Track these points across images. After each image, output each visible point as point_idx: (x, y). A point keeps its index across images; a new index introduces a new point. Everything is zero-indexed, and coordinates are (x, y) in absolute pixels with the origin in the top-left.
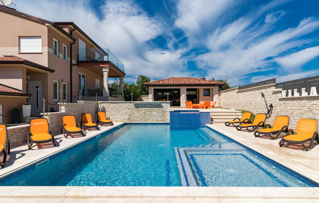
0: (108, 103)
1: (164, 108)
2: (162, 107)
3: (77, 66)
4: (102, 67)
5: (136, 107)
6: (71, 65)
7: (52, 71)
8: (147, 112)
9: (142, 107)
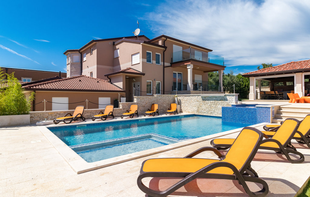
0: (183, 96)
1: (229, 101)
2: (227, 100)
3: (170, 67)
4: (187, 65)
5: (203, 100)
6: (164, 67)
7: (144, 74)
8: (213, 105)
9: (208, 100)
